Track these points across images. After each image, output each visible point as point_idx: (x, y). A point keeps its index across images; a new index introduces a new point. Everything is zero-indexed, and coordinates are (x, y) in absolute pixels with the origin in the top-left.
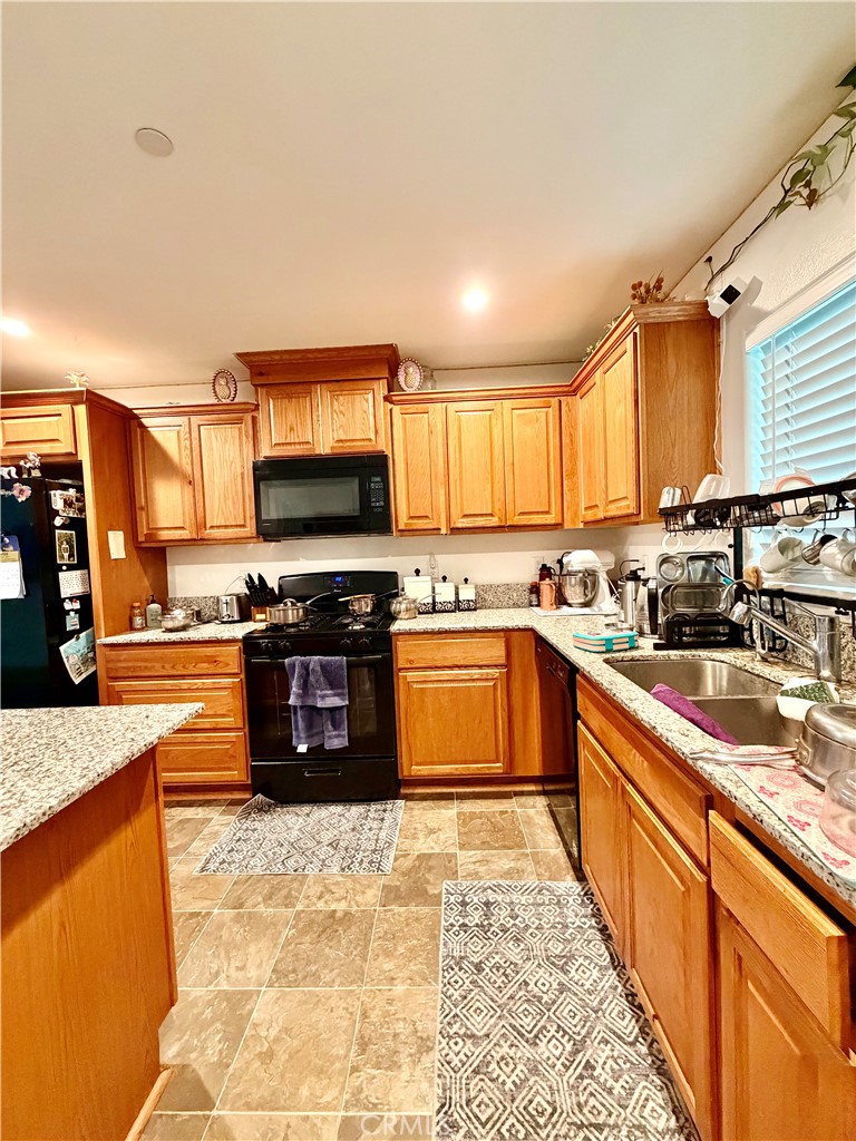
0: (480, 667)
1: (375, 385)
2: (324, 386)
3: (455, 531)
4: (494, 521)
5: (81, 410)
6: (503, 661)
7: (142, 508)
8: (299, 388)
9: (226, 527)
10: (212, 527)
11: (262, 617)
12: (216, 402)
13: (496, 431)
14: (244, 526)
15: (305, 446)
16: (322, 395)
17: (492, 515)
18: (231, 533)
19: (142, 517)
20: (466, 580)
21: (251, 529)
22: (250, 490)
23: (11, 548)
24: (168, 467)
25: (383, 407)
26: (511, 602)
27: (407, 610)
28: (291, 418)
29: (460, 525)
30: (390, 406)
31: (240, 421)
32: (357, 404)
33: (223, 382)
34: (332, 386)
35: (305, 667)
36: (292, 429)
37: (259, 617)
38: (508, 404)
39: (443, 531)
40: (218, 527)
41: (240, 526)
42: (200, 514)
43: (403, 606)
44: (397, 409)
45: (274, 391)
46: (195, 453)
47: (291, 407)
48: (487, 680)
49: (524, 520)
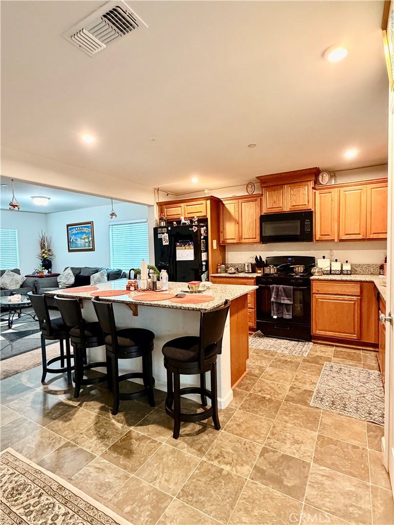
0: (348, 295)
1: (309, 183)
2: (288, 185)
3: (341, 241)
4: (360, 237)
5: (209, 202)
6: (359, 294)
7: (222, 232)
8: (279, 187)
9: (249, 238)
10: (244, 239)
11: (260, 271)
12: (247, 194)
13: (363, 198)
14: (255, 238)
15: (280, 208)
16: (287, 188)
17: (359, 234)
18: (251, 240)
19: (221, 235)
20: (347, 262)
21: (258, 239)
22: (258, 225)
23: (191, 245)
24: (231, 218)
25: (312, 191)
26: (370, 272)
27: (318, 272)
28: (275, 198)
29: (344, 238)
30: (314, 191)
31: (256, 200)
32: (301, 191)
33: (250, 186)
34: (291, 185)
35: (278, 289)
36: (275, 202)
37: (259, 271)
39: (336, 241)
40: (246, 239)
42: (240, 234)
43: (316, 271)
44: (317, 192)
45: (268, 189)
46: (240, 212)
47: (275, 194)
48: (351, 301)
49: (375, 236)
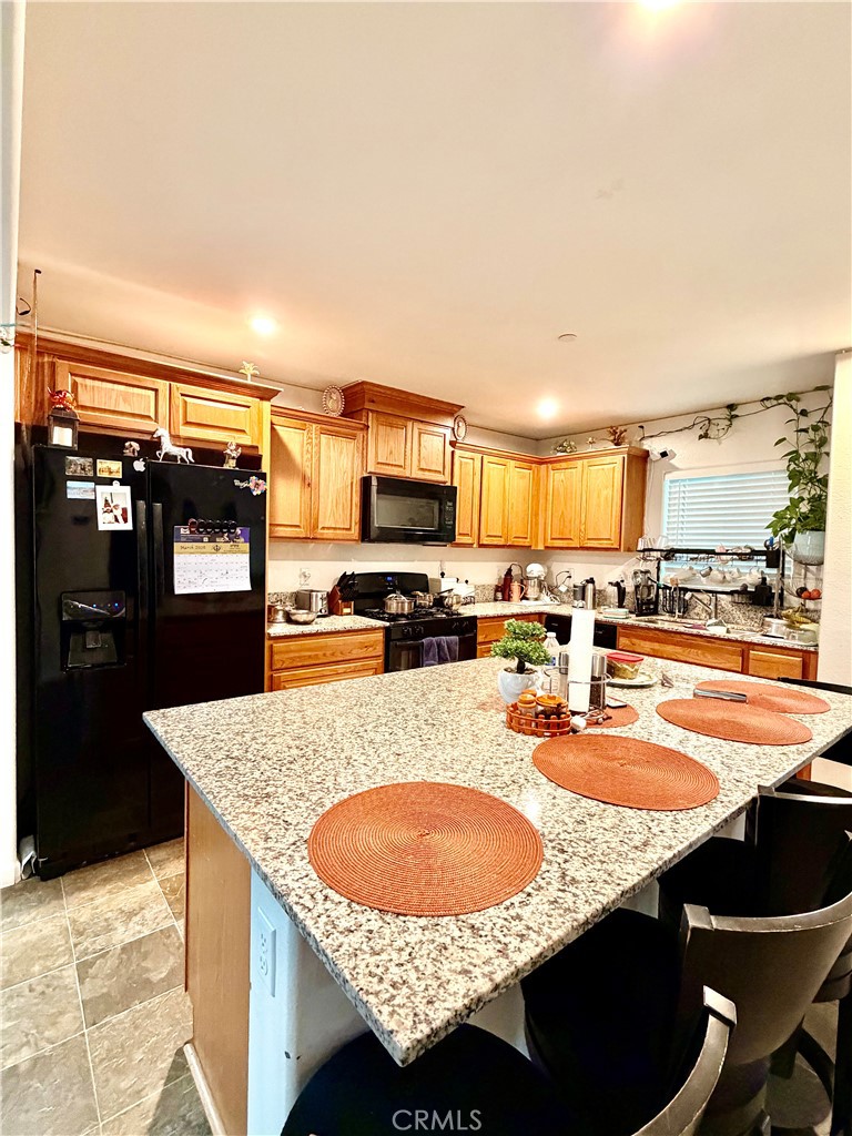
2: (414, 423)
3: (481, 546)
8: (400, 421)
9: (335, 529)
10: (323, 528)
11: (348, 610)
13: (507, 481)
14: (349, 529)
15: (399, 469)
17: (501, 537)
18: (340, 534)
20: (467, 582)
21: (355, 532)
22: (356, 499)
23: (242, 540)
24: (292, 468)
25: (449, 449)
28: (391, 443)
29: (485, 543)
30: (452, 448)
31: (353, 437)
32: (434, 442)
33: (334, 397)
34: (420, 425)
36: (391, 453)
37: (346, 610)
38: (513, 463)
39: (475, 545)
40: (328, 528)
41: (347, 529)
42: (313, 515)
43: (454, 600)
44: (457, 452)
45: (382, 419)
46: (315, 457)
47: (392, 434)
49: (516, 542)
